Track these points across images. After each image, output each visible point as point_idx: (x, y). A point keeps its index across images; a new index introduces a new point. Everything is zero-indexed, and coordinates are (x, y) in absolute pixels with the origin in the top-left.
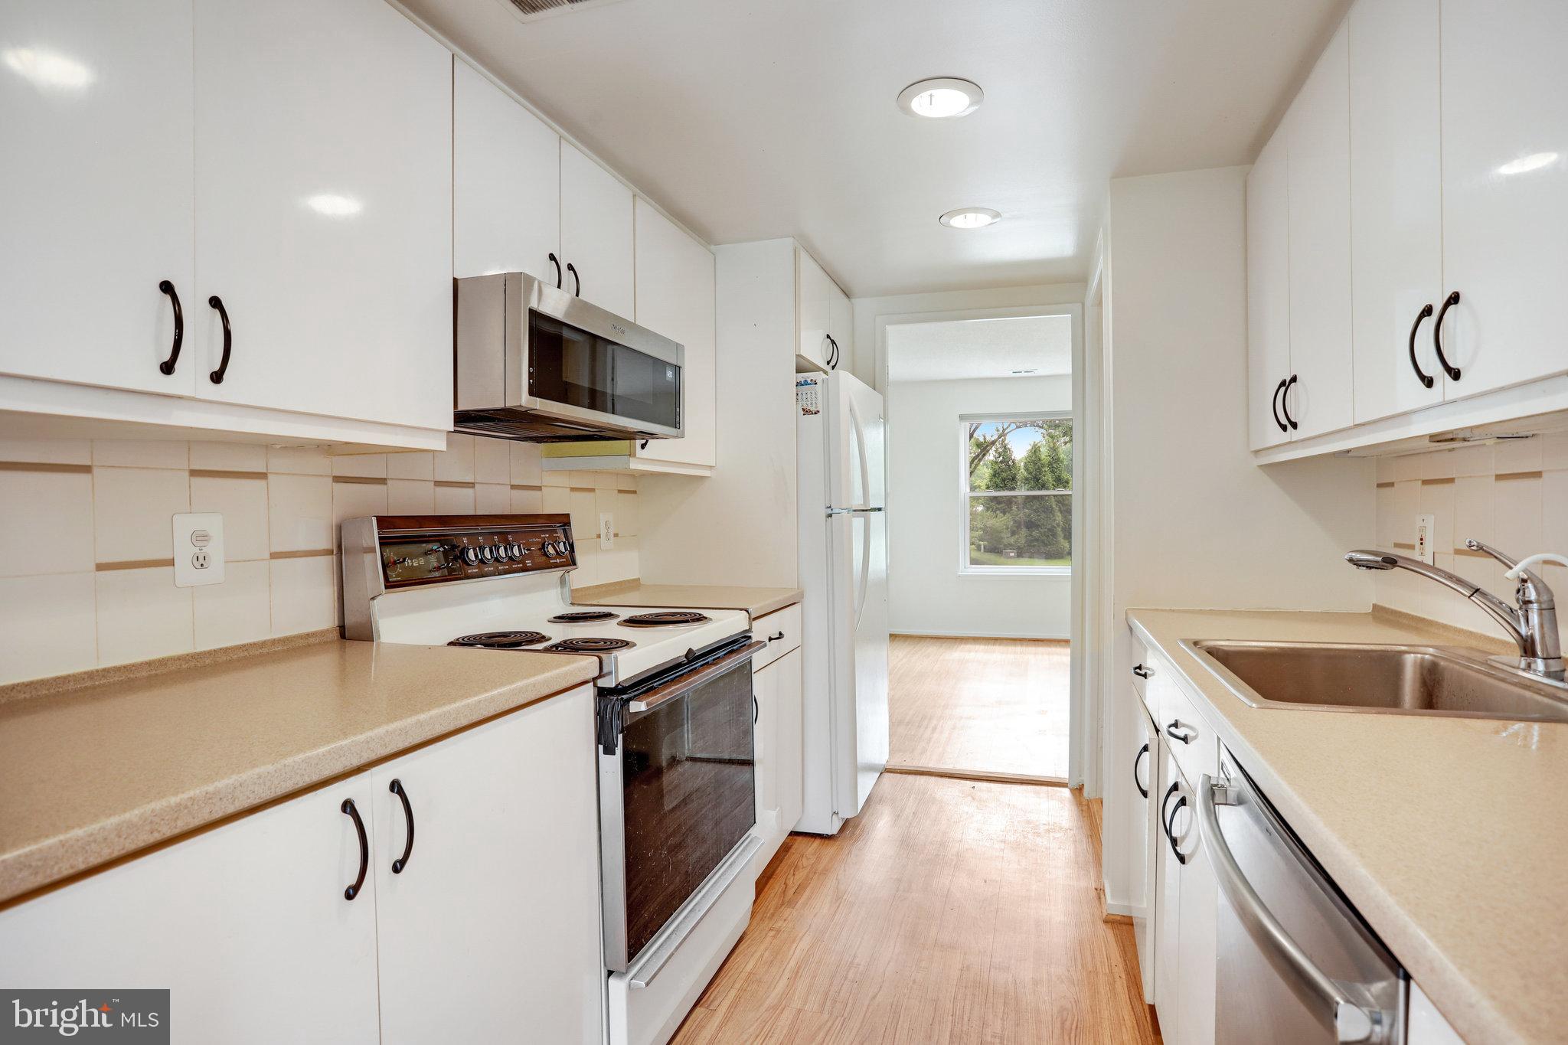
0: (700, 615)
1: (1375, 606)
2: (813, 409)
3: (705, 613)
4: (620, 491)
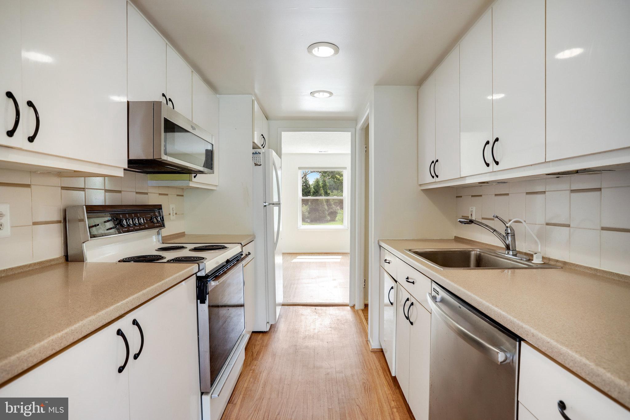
0: (224, 246)
1: (455, 237)
2: (259, 164)
3: (226, 245)
4: (178, 195)
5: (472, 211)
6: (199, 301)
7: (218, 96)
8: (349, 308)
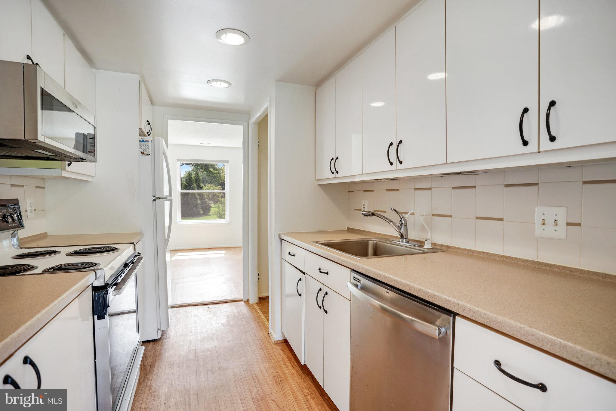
0: (114, 247)
1: (348, 228)
2: (147, 153)
3: (116, 246)
4: (37, 187)
5: (364, 205)
6: (96, 317)
7: (93, 70)
8: (242, 303)
